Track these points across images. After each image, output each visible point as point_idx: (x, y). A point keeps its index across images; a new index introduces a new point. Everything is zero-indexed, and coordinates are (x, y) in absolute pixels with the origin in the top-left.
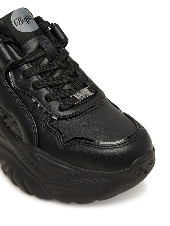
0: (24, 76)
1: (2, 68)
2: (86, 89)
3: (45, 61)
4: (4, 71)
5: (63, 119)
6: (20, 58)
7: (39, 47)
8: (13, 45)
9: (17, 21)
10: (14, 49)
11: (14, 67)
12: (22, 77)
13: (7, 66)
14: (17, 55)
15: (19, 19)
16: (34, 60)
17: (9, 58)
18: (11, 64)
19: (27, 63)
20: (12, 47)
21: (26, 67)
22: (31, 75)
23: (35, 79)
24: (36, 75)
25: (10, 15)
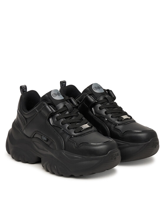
0: (57, 119)
1: (47, 116)
2: (86, 124)
3: (68, 113)
4: (47, 118)
5: (76, 136)
6: (55, 111)
7: (65, 106)
8: (52, 105)
9: (54, 95)
10: (52, 107)
11: (52, 115)
12: (56, 120)
13: (49, 114)
14: (53, 110)
15: (55, 94)
16: (62, 112)
17: (50, 110)
18: (51, 113)
19: (58, 113)
20: (51, 106)
21: (58, 115)
22: (60, 118)
23: (62, 120)
24: (63, 118)
25: (50, 92)
